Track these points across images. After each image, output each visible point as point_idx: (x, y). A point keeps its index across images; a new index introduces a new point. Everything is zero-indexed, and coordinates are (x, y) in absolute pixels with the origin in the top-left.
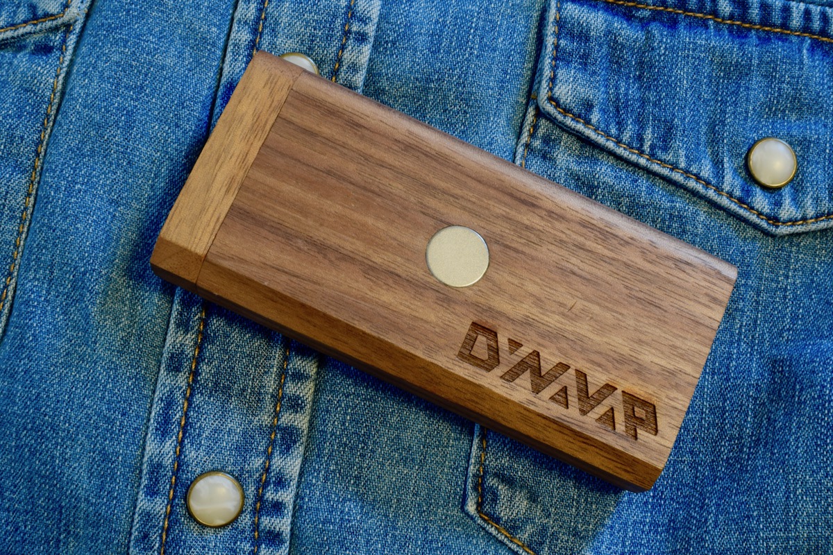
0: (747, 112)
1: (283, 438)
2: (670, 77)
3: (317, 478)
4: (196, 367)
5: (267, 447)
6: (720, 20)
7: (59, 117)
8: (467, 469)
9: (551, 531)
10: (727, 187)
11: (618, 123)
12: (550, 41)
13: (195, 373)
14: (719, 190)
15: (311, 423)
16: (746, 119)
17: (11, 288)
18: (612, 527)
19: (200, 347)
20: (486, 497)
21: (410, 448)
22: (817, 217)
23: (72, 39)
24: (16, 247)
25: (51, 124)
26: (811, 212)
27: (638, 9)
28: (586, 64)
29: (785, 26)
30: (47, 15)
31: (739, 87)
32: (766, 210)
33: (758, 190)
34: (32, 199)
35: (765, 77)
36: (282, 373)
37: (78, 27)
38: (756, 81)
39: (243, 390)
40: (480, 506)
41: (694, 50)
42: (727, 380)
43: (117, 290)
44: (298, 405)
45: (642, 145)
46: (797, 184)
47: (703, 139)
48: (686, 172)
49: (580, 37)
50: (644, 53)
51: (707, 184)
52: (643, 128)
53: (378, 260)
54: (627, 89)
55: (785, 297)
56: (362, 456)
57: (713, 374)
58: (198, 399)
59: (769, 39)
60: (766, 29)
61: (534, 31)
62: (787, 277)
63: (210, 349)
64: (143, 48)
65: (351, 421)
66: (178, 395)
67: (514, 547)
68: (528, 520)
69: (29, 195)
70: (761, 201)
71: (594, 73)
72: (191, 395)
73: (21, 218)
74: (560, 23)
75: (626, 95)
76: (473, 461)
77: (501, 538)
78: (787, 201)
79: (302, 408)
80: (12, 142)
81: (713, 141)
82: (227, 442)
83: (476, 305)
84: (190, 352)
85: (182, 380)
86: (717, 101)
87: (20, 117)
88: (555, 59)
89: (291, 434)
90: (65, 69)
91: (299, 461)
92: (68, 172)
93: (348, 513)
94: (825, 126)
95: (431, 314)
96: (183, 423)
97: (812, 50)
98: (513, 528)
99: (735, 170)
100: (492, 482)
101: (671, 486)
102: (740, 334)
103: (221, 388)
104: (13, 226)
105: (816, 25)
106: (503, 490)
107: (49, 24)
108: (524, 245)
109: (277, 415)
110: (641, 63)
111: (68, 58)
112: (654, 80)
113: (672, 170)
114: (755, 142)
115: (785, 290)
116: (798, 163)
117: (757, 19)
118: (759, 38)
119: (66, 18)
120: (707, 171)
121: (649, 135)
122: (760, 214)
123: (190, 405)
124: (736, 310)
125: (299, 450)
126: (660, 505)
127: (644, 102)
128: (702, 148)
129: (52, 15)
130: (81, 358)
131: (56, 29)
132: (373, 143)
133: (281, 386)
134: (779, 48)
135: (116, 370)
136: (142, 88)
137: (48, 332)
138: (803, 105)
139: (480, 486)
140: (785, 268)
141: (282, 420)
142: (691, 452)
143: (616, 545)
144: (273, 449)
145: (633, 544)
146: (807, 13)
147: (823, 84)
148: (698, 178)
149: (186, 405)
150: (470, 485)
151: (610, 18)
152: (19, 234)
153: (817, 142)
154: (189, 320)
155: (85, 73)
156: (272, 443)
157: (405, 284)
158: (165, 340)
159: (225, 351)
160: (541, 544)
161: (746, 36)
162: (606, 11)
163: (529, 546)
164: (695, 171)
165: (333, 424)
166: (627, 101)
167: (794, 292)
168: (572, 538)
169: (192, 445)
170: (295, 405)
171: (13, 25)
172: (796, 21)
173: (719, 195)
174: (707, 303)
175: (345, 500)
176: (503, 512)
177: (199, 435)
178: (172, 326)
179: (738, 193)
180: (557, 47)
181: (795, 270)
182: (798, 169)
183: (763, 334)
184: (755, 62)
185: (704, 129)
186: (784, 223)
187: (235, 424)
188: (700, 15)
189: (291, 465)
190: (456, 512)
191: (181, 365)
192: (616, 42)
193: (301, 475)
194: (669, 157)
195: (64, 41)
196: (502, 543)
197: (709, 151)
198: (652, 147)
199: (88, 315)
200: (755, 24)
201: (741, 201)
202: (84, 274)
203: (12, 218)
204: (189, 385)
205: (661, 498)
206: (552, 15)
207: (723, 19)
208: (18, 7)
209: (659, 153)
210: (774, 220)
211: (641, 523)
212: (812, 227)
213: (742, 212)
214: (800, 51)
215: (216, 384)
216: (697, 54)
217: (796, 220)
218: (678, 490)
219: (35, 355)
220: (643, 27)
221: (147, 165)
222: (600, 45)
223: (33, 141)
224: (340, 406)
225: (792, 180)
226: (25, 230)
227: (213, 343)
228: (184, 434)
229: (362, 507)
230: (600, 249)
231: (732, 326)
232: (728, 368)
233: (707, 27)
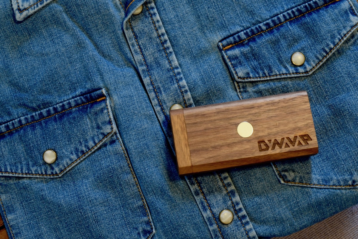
0: (285, 51)
1: (231, 194)
2: (262, 54)
3: (245, 197)
4: (202, 191)
5: (229, 198)
6: (264, 31)
7: (130, 156)
8: (275, 174)
9: (302, 176)
10: (291, 72)
11: (257, 73)
12: (229, 64)
13: (203, 192)
14: (290, 74)
15: (235, 187)
16: (286, 53)
17: (145, 202)
18: (314, 166)
19: (199, 186)
20: (284, 177)
21: (260, 178)
22: (316, 65)
23: (118, 135)
24: (139, 192)
25: (128, 158)
26: (314, 65)
27: (244, 42)
28: (241, 64)
29: (280, 22)
30: (108, 134)
31: (279, 45)
32: (304, 71)
33: (299, 68)
34: (136, 178)
35: (284, 39)
36: (221, 180)
37: (117, 131)
38: (282, 42)
39: (216, 189)
40: (284, 180)
41: (263, 44)
42: (320, 116)
43: (171, 186)
44: (230, 184)
45: (266, 75)
46: (307, 60)
47: (278, 63)
48: (280, 74)
49: (236, 58)
50: (252, 52)
51: (286, 74)
52: (263, 70)
53: (229, 142)
54: (254, 63)
55: (320, 88)
56: (251, 186)
57: (315, 116)
58: (208, 198)
59: (279, 28)
60: (277, 26)
61: (223, 63)
62: (318, 83)
63: (202, 185)
64: (138, 127)
65: (244, 180)
66: (203, 200)
67: (297, 185)
68: (296, 177)
69: (134, 178)
70: (301, 70)
71: (244, 65)
72: (206, 198)
73: (136, 185)
74: (229, 58)
75: (255, 65)
76: (276, 171)
77: (293, 184)
78: (307, 66)
79: (231, 185)
80: (122, 169)
81: (281, 63)
82: (221, 202)
83: (256, 138)
84: (198, 189)
85: (201, 196)
86: (276, 52)
87: (120, 161)
88: (233, 67)
89: (233, 192)
90: (122, 144)
91: (238, 197)
92: (142, 167)
93: (256, 201)
94: (305, 41)
95: (247, 146)
96: (208, 205)
97: (291, 24)
98: (294, 181)
99: (291, 66)
100: (283, 173)
101: (321, 149)
102: (315, 103)
103: (211, 192)
104: (135, 187)
105: (288, 17)
106: (286, 174)
107: (110, 135)
108: (257, 117)
109: (227, 190)
110: (253, 55)
111: (121, 140)
112: (259, 57)
113: (276, 76)
114: (291, 56)
115: (320, 86)
116: (304, 55)
117: (273, 25)
118: (276, 30)
119: (114, 131)
120: (284, 71)
121: (266, 71)
122: (303, 73)
123: (207, 200)
124: (311, 98)
125: (237, 194)
126: (322, 155)
127: (260, 64)
128: (280, 66)
129: (110, 133)
130: (175, 206)
131: (113, 135)
132: (210, 116)
133: (223, 183)
134: (283, 29)
135: (185, 203)
136: (144, 136)
137: (162, 206)
138: (296, 40)
139: (281, 176)
140: (316, 81)
141: (229, 190)
142: (321, 138)
143: (318, 170)
144: (231, 197)
145: (321, 167)
146: (284, 16)
147: (298, 31)
148: (283, 74)
149: (206, 201)
150: (278, 177)
151: (239, 49)
152: (138, 188)
153: (305, 47)
154: (192, 182)
155: (129, 142)
156: (230, 196)
157: (238, 143)
158: (190, 190)
159: (206, 183)
160: (302, 180)
161: (273, 32)
162: (237, 48)
163: (300, 183)
164: (282, 73)
165: (240, 184)
166: (256, 66)
167: (322, 86)
168: (308, 175)
169: (213, 208)
170: (229, 185)
171: (100, 141)
172: (282, 19)
173: (291, 75)
174: (304, 104)
175: (254, 198)
176: (290, 178)
177: (213, 205)
178: (190, 186)
179: (294, 72)
180: (232, 64)
181: (319, 80)
182: (305, 56)
183: (321, 100)
184: (279, 37)
185: (277, 61)
186: (309, 71)
187: (219, 198)
188: (259, 33)
189: (237, 198)
190: (279, 185)
191: (198, 193)
192: (244, 54)
193: (241, 199)
194: (274, 74)
195: (117, 137)
196: (294, 186)
197: (282, 66)
198: (268, 74)
199: (170, 196)
200: (273, 27)
201: (296, 73)
202: (162, 187)
203: (134, 186)
204: (203, 196)
205: (321, 153)
206: (226, 57)
207: (265, 30)
208: (98, 136)
209: (271, 74)
210: (307, 72)
211: (320, 161)
212: (317, 68)
213: (298, 75)
214: (288, 27)
215: (209, 192)
216: (265, 44)
217: (312, 69)
218: (324, 149)
219: (163, 213)
220: (248, 45)
221: (158, 153)
222: (242, 57)
223: (127, 165)
224: (239, 179)
225: (305, 60)
226: (139, 186)
227: (202, 183)
228: (210, 207)
229: (259, 197)
230: (274, 108)
231: (312, 102)
232: (318, 113)
233: (263, 35)
